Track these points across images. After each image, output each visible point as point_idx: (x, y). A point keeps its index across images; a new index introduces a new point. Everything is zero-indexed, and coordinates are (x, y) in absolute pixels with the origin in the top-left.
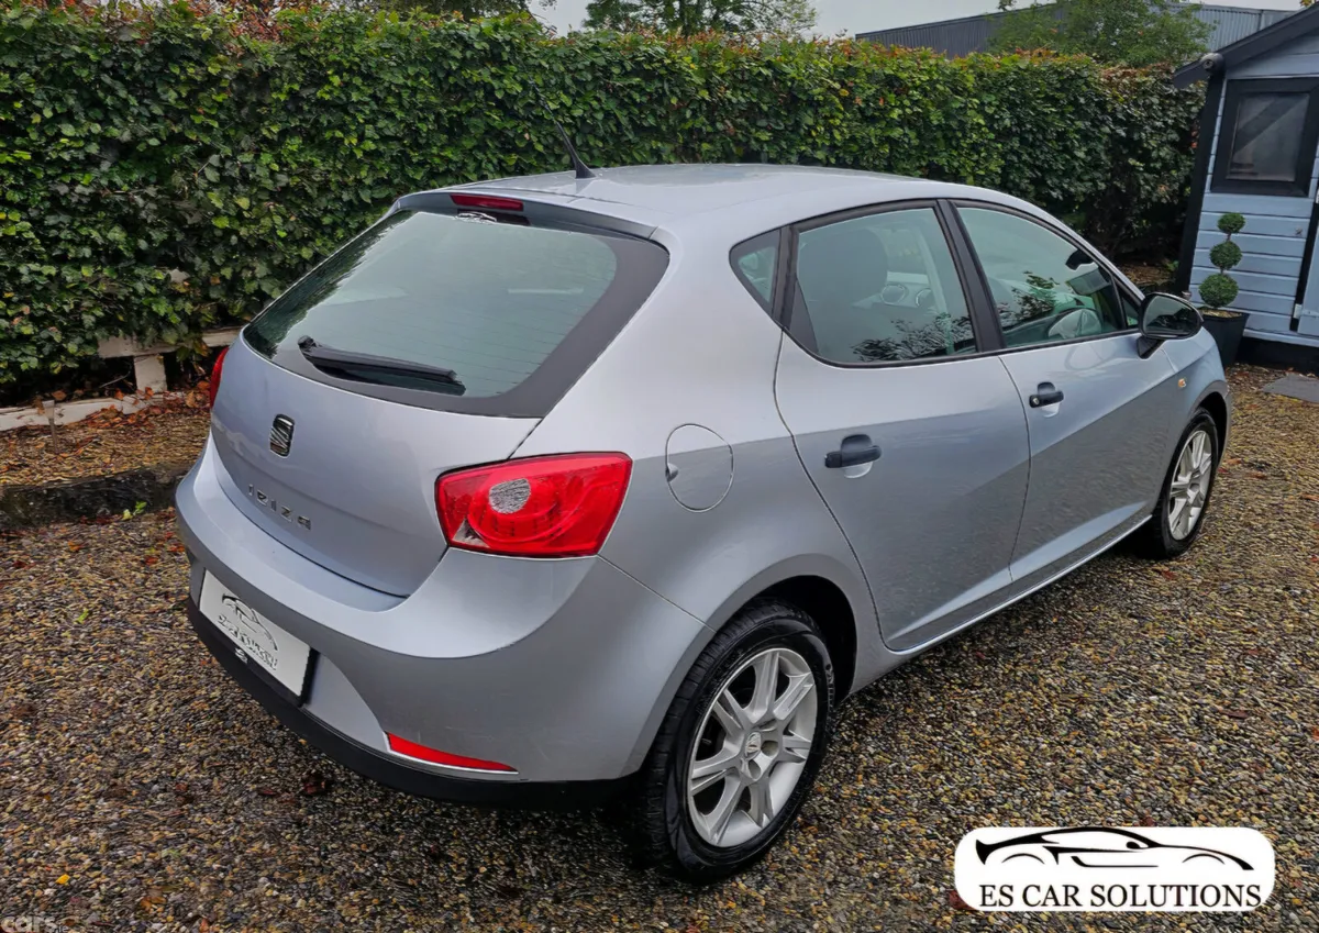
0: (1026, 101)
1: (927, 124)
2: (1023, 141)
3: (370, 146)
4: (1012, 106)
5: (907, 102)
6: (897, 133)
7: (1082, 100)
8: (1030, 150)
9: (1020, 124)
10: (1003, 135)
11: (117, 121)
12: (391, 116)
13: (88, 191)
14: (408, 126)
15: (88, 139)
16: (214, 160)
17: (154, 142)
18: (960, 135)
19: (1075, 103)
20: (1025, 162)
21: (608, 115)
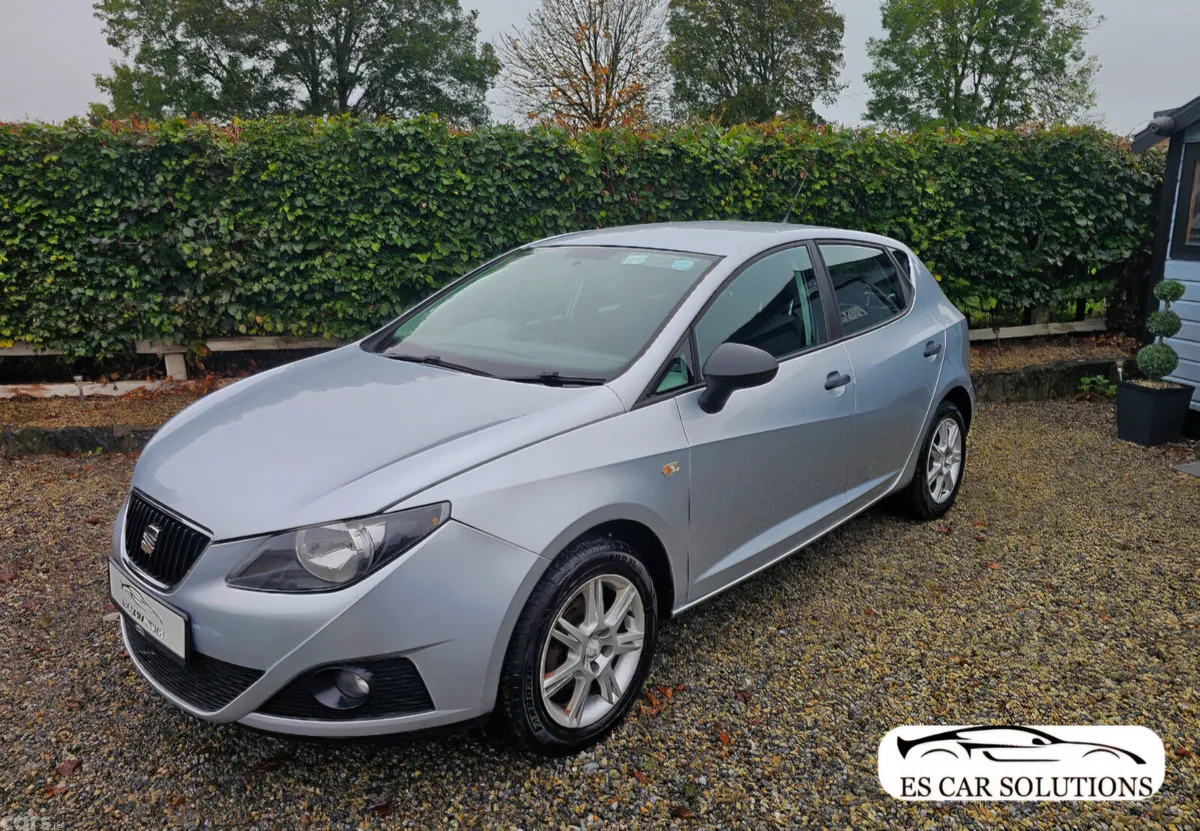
0: (994, 170)
1: (861, 192)
2: (997, 209)
3: (300, 212)
4: (976, 177)
5: (834, 175)
6: (821, 202)
7: (1076, 169)
8: (1007, 217)
9: (989, 193)
10: (964, 203)
11: (134, 197)
12: (316, 191)
13: (109, 242)
14: (330, 198)
15: (112, 207)
16: (192, 222)
17: (155, 210)
18: (910, 203)
19: (1067, 170)
20: (1002, 229)
21: (503, 189)
